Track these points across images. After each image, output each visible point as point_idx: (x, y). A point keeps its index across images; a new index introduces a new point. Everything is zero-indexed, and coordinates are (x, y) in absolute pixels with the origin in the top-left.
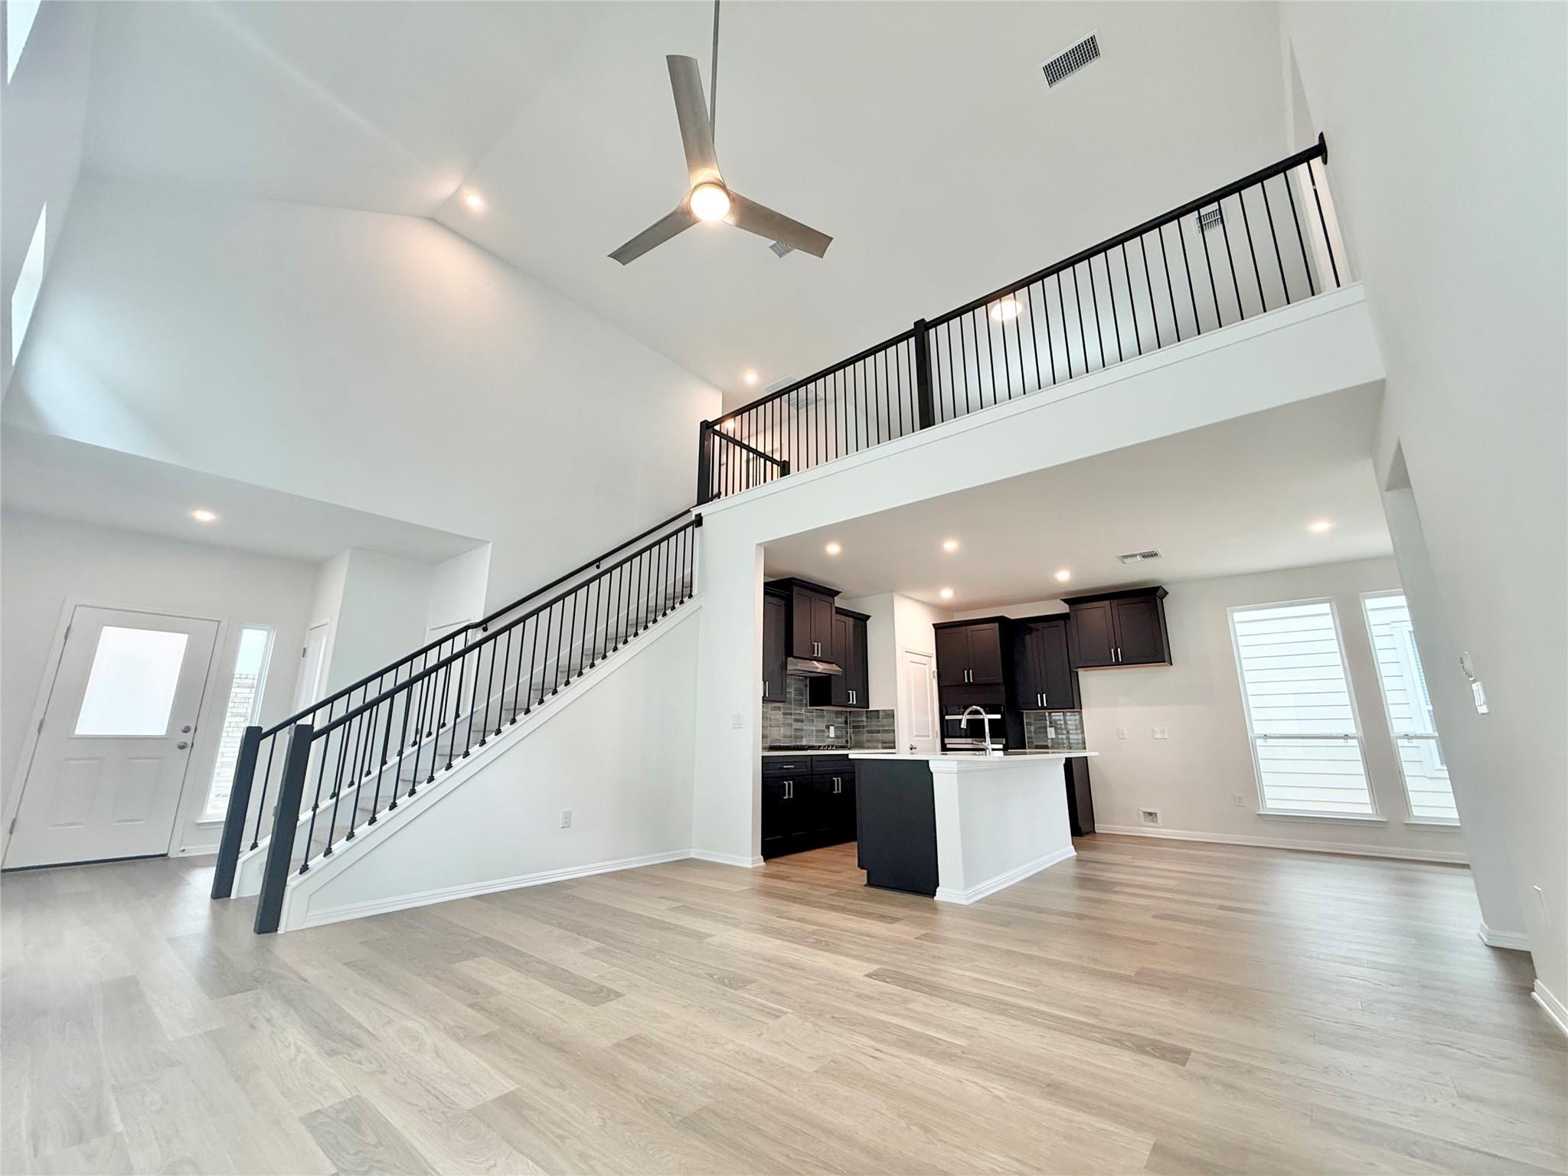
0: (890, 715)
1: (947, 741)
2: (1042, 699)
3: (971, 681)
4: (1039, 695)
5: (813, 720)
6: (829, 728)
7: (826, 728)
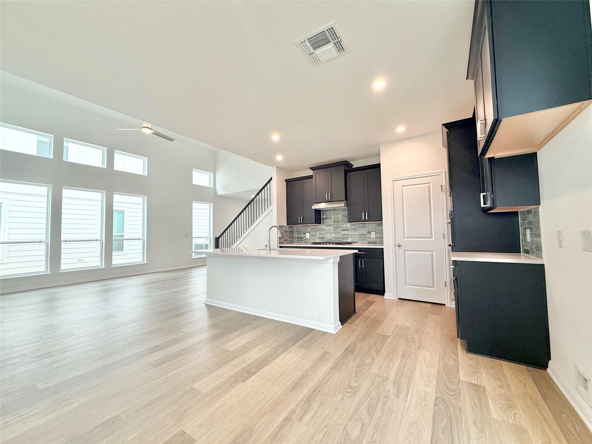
5: (357, 229)
6: (371, 233)
7: (368, 233)
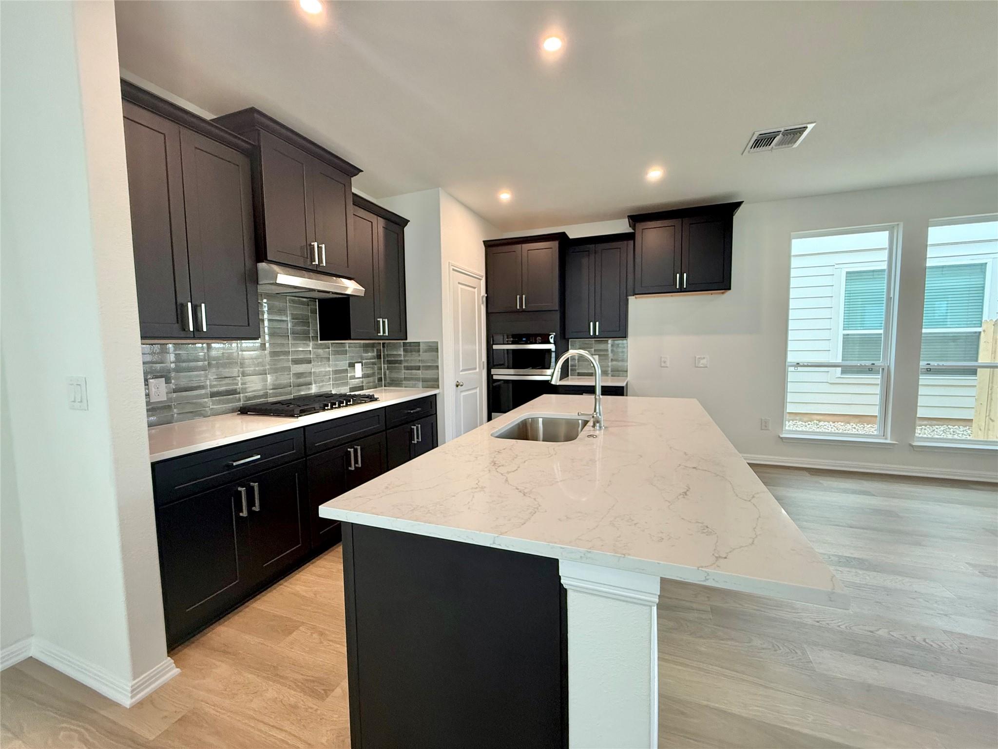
0: (434, 348)
1: (493, 371)
2: (595, 328)
3: (524, 307)
4: (591, 324)
5: (329, 358)
6: (354, 366)
7: (349, 367)
